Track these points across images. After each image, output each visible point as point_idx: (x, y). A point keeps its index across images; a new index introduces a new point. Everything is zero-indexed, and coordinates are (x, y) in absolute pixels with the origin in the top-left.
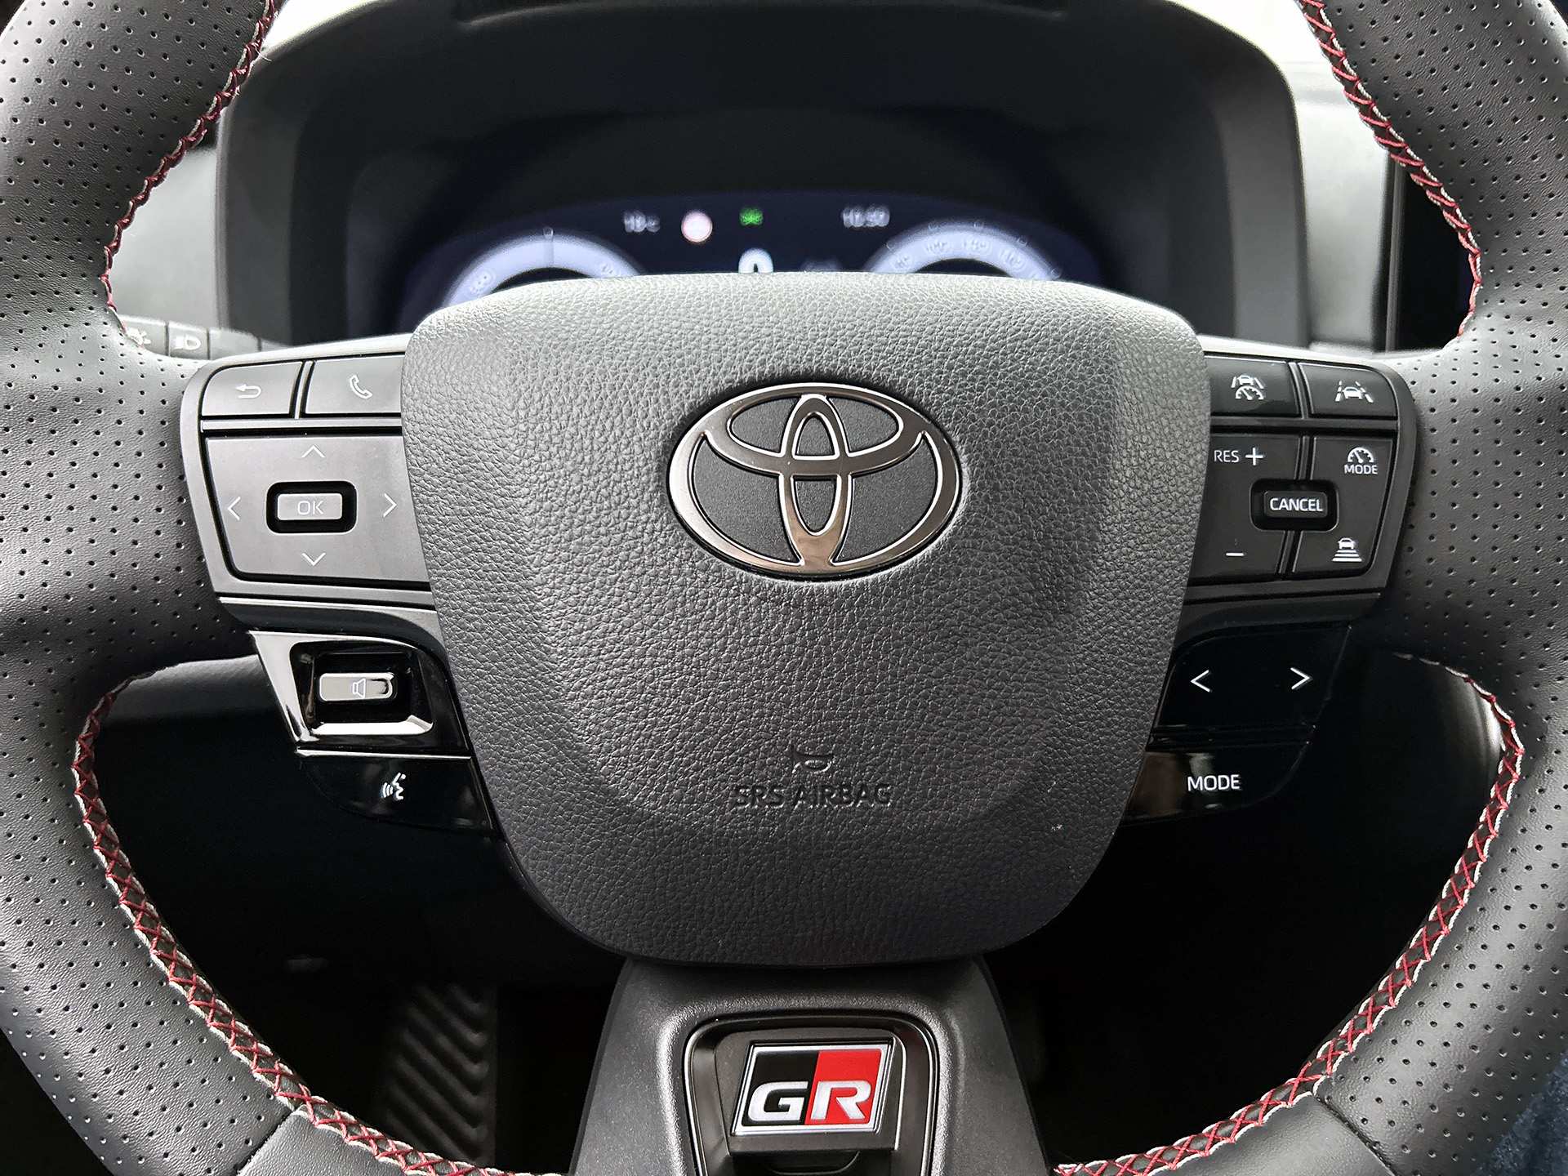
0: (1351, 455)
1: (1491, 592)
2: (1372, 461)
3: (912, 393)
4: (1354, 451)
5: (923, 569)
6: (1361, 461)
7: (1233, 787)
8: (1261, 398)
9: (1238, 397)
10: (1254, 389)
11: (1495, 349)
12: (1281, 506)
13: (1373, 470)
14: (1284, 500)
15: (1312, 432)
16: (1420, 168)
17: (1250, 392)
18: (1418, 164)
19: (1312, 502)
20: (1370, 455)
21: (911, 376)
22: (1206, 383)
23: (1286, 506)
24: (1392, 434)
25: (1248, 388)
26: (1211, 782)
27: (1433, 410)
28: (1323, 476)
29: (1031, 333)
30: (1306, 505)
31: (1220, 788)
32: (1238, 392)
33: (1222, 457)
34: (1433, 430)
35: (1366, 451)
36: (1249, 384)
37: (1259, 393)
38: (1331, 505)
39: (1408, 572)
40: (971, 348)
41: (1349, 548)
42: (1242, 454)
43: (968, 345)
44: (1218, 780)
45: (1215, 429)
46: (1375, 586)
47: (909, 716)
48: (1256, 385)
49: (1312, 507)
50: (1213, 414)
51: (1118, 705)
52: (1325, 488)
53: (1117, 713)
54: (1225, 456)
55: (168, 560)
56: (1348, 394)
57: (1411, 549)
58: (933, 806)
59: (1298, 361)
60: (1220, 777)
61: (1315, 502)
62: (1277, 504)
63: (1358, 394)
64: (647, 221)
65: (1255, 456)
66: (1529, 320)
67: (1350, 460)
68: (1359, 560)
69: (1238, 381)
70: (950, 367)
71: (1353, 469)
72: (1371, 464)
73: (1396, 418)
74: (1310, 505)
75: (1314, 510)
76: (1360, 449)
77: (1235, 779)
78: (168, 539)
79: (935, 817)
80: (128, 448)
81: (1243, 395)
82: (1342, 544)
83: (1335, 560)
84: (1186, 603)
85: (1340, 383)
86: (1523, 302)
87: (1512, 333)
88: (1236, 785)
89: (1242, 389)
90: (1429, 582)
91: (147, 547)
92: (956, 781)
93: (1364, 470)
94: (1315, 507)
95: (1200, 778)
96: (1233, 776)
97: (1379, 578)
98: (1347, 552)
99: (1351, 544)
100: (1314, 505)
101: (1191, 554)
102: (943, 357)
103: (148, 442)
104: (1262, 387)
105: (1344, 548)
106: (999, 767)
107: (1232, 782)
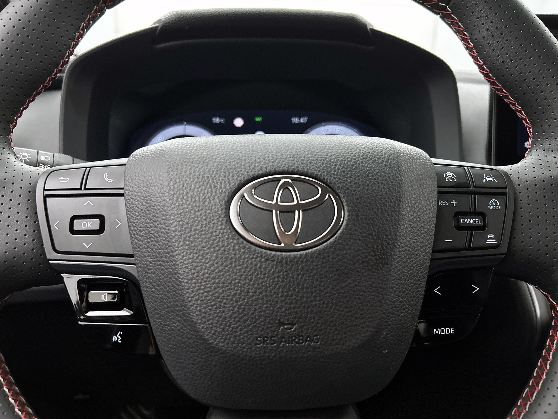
0: (490, 202)
1: (547, 254)
2: (498, 204)
3: (324, 179)
4: (492, 200)
5: (330, 247)
6: (494, 204)
8: (455, 181)
10: (452, 177)
11: (540, 162)
12: (465, 222)
13: (499, 208)
14: (466, 219)
15: (475, 193)
16: (508, 96)
20: (498, 202)
21: (323, 172)
22: (435, 175)
23: (467, 222)
24: (505, 194)
25: (450, 177)
26: (443, 331)
27: (519, 185)
28: (481, 210)
29: (369, 156)
31: (447, 333)
32: (447, 179)
33: (442, 203)
34: (520, 193)
35: (496, 201)
36: (450, 176)
37: (454, 179)
38: (484, 221)
39: (515, 247)
40: (346, 162)
41: (492, 238)
42: (449, 202)
43: (345, 161)
45: (439, 193)
46: (502, 252)
47: (326, 307)
48: (453, 176)
50: (438, 187)
51: (408, 301)
52: (481, 215)
53: (407, 304)
55: (29, 246)
56: (488, 179)
57: (515, 238)
58: (336, 344)
59: (467, 167)
60: (446, 329)
61: (478, 220)
62: (464, 221)
63: (491, 179)
64: (220, 119)
65: (454, 203)
66: (552, 151)
67: (490, 204)
68: (496, 242)
69: (446, 174)
70: (338, 169)
71: (492, 207)
72: (498, 206)
73: (506, 188)
74: (476, 221)
76: (494, 200)
78: (29, 238)
79: (337, 348)
80: (15, 202)
82: (489, 236)
83: (487, 242)
84: (431, 260)
85: (484, 175)
86: (550, 145)
87: (546, 156)
88: (453, 332)
89: (448, 177)
90: (522, 251)
91: (20, 241)
92: (345, 333)
93: (496, 208)
95: (439, 329)
96: (451, 328)
97: (504, 249)
98: (491, 239)
99: (492, 236)
100: (478, 222)
101: (433, 241)
102: (336, 165)
103: (23, 200)
104: (455, 177)
105: (490, 238)
106: (363, 327)
107: (451, 330)
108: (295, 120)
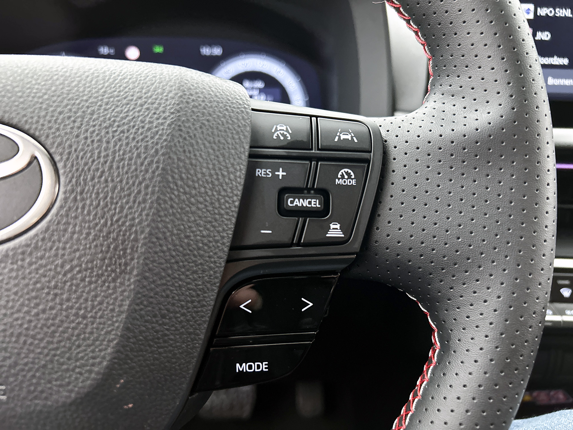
0: (340, 173)
1: (421, 256)
2: (353, 177)
4: (343, 171)
5: (28, 245)
6: (346, 177)
7: (264, 370)
8: (289, 138)
9: (275, 138)
10: (285, 133)
11: (434, 112)
12: (295, 204)
13: (353, 182)
14: (297, 200)
15: (319, 159)
16: (399, 8)
17: (283, 135)
18: (398, 6)
19: (314, 201)
20: (352, 174)
23: (298, 204)
24: (367, 161)
25: (282, 132)
26: (250, 367)
27: (395, 147)
28: (323, 186)
30: (310, 203)
31: (256, 370)
32: (276, 135)
33: (261, 174)
34: (394, 159)
35: (350, 171)
36: (283, 130)
37: (288, 135)
38: (326, 203)
39: (376, 242)
41: (337, 229)
42: (273, 173)
44: (254, 366)
45: (251, 156)
46: (353, 251)
47: (16, 342)
48: (287, 131)
49: (314, 204)
50: (251, 147)
51: (173, 328)
52: (323, 193)
53: (172, 334)
54: (263, 173)
56: (343, 137)
57: (378, 229)
58: (36, 398)
59: (317, 117)
60: (256, 364)
61: (316, 202)
62: (292, 202)
63: (349, 137)
64: (109, 50)
65: (281, 173)
66: (453, 96)
67: (339, 177)
68: (343, 236)
69: (276, 128)
71: (341, 182)
72: (352, 179)
73: (371, 152)
74: (313, 203)
75: (315, 206)
76: (346, 170)
77: (265, 365)
79: (37, 405)
81: (278, 136)
82: (332, 226)
83: (327, 235)
84: (228, 261)
85: (339, 131)
86: (450, 86)
87: (444, 103)
88: (266, 368)
89: (278, 132)
90: (387, 249)
92: (50, 382)
93: (347, 182)
94: (316, 204)
95: (244, 364)
96: (264, 363)
97: (355, 246)
98: (335, 231)
99: (338, 226)
100: (315, 203)
104: (290, 132)
105: (333, 229)
107: (264, 366)
108: (206, 51)
